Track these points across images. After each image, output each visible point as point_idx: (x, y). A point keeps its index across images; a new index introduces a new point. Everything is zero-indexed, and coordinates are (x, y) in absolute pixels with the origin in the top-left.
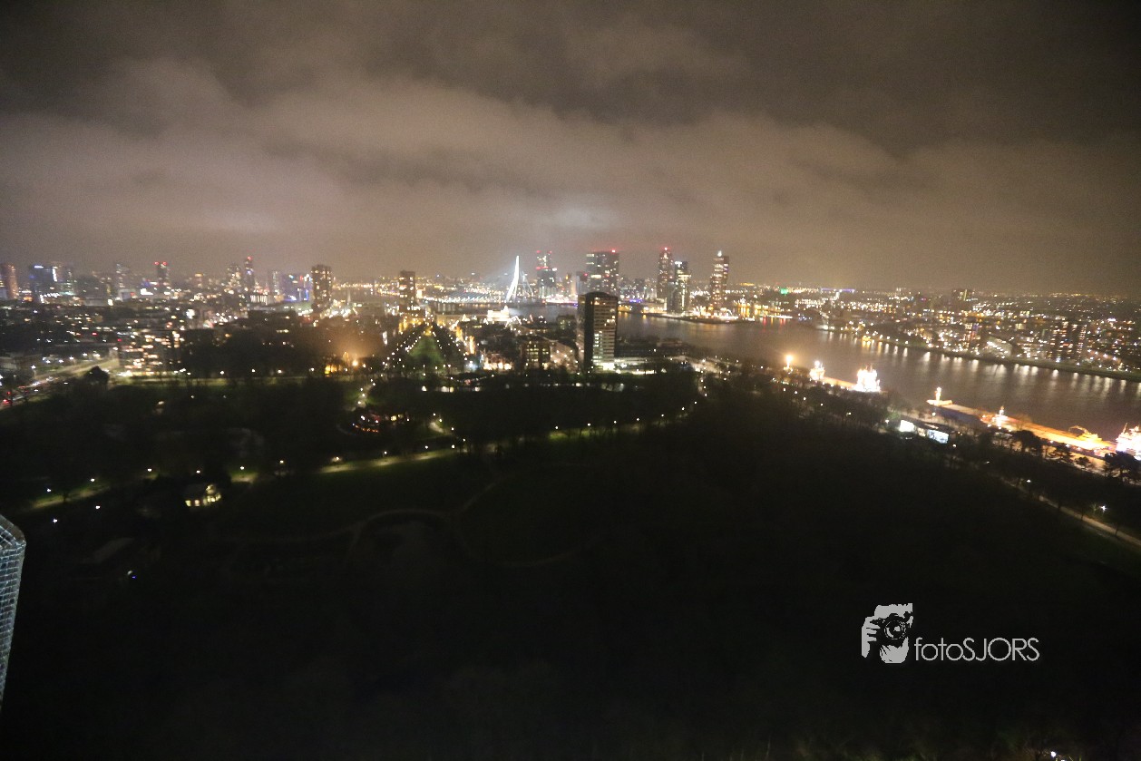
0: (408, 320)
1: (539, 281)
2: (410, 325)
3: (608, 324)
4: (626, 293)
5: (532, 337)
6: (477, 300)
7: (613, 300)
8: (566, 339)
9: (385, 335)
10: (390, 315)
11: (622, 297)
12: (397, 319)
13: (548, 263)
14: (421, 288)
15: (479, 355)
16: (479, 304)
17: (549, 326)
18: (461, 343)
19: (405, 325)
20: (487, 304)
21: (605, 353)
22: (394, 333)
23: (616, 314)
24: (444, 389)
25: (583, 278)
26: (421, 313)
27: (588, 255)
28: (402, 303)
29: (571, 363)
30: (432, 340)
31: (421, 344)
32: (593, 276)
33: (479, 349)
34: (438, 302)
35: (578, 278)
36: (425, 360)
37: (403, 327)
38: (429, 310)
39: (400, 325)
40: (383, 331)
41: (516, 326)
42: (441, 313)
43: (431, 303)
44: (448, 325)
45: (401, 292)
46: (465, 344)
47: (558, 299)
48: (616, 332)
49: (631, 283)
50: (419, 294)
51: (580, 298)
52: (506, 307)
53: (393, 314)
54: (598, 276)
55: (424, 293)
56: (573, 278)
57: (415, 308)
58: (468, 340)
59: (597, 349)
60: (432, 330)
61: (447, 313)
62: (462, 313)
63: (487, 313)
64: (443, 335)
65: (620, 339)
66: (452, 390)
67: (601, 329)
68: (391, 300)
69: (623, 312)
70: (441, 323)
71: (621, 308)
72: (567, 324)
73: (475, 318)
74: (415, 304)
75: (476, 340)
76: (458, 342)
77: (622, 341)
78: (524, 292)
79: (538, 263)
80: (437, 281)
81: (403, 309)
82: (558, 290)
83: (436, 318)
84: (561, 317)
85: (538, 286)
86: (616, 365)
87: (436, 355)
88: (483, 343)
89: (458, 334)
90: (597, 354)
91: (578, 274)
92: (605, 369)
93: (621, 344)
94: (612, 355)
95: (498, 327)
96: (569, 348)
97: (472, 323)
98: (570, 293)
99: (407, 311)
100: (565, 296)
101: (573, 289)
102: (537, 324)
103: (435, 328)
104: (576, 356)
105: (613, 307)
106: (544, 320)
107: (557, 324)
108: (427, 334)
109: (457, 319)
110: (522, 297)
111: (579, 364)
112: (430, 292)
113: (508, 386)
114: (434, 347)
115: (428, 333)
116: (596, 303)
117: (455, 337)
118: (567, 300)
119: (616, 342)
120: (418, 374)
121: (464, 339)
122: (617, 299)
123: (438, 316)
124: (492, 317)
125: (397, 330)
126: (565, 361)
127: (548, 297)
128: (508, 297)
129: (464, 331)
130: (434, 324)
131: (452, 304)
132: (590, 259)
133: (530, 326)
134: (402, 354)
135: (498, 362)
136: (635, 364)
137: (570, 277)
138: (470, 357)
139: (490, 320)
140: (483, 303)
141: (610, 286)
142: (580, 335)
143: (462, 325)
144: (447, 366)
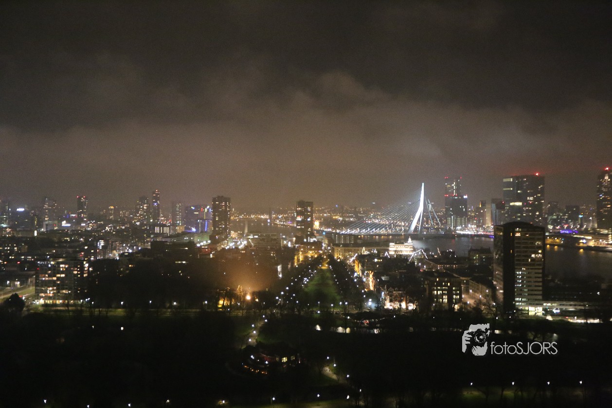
0: (304, 252)
1: (447, 210)
2: (306, 258)
3: (533, 260)
4: (555, 222)
5: (440, 274)
6: (378, 231)
7: (537, 231)
8: (482, 277)
9: (279, 268)
10: (286, 247)
11: (550, 227)
12: (293, 251)
13: (457, 190)
14: (317, 219)
15: (379, 291)
16: (380, 235)
17: (459, 260)
18: (360, 278)
19: (301, 258)
20: (389, 235)
21: (529, 295)
22: (289, 266)
23: (543, 247)
24: (340, 330)
25: (500, 206)
26: (318, 245)
27: (505, 180)
28: (299, 234)
29: (488, 305)
30: (328, 274)
31: (316, 278)
32: (512, 204)
33: (379, 285)
34: (336, 233)
35: (494, 206)
36: (321, 296)
37: (298, 260)
38: (326, 242)
39: (296, 258)
40: (278, 265)
41: (420, 260)
42: (338, 245)
43: (329, 235)
44: (346, 259)
45: (298, 222)
46: (364, 280)
47: (471, 230)
48: (543, 269)
49: (560, 210)
50: (317, 224)
51: (497, 228)
52: (410, 239)
53: (289, 245)
54: (519, 204)
55: (321, 224)
56: (487, 206)
57: (312, 240)
58: (368, 275)
59: (521, 289)
60: (329, 264)
61: (345, 245)
62: (362, 245)
63: (388, 246)
64: (341, 270)
65: (550, 278)
66: (348, 330)
67: (524, 265)
68: (288, 231)
69: (552, 245)
70: (338, 256)
71: (549, 241)
72: (481, 259)
73: (376, 252)
74: (312, 235)
75: (376, 276)
76: (356, 277)
77: (553, 280)
78: (431, 222)
79: (446, 190)
80: (335, 211)
81: (299, 240)
82: (470, 220)
83: (333, 250)
84: (473, 251)
85: (447, 215)
86: (545, 310)
87: (332, 291)
88: (383, 278)
89: (356, 268)
90: (520, 295)
91: (493, 201)
92: (531, 314)
93: (552, 284)
94: (540, 297)
95: (401, 260)
96: (485, 287)
97: (371, 256)
98: (484, 223)
99: (303, 243)
100: (478, 226)
101: (488, 218)
102: (446, 258)
103: (332, 261)
104: (494, 297)
105: (539, 240)
106: (453, 253)
107: (470, 259)
108: (323, 268)
109: (355, 252)
110: (427, 228)
111: (497, 307)
112: (326, 223)
113: (411, 329)
114: (331, 282)
115: (325, 267)
116: (518, 235)
117: (353, 272)
118: (481, 232)
119: (543, 282)
120: (312, 312)
121: (363, 274)
122: (544, 229)
123: (336, 248)
124: (393, 249)
125: (293, 263)
126: (479, 302)
127: (459, 228)
128: (413, 228)
129: (363, 266)
130: (331, 256)
131: (350, 235)
132: (509, 184)
133: (436, 261)
134: (296, 289)
135: (400, 301)
136: (571, 309)
137: (483, 204)
138: (370, 294)
139: (392, 253)
140: (384, 235)
141: (534, 214)
142: (498, 272)
143: (361, 259)
144: (344, 303)
